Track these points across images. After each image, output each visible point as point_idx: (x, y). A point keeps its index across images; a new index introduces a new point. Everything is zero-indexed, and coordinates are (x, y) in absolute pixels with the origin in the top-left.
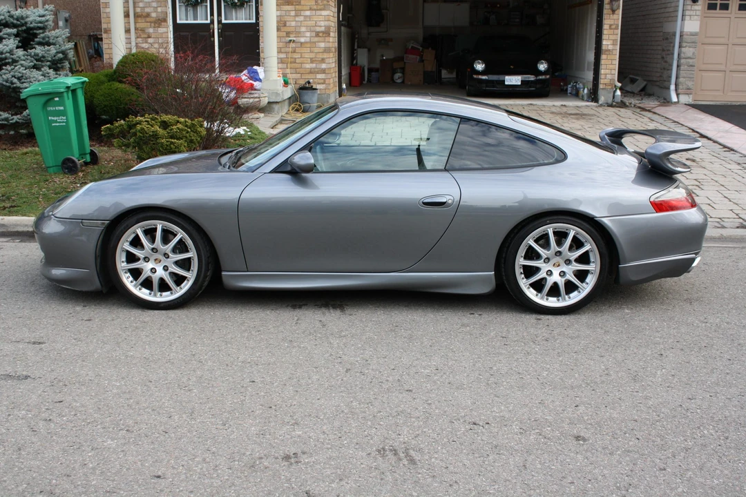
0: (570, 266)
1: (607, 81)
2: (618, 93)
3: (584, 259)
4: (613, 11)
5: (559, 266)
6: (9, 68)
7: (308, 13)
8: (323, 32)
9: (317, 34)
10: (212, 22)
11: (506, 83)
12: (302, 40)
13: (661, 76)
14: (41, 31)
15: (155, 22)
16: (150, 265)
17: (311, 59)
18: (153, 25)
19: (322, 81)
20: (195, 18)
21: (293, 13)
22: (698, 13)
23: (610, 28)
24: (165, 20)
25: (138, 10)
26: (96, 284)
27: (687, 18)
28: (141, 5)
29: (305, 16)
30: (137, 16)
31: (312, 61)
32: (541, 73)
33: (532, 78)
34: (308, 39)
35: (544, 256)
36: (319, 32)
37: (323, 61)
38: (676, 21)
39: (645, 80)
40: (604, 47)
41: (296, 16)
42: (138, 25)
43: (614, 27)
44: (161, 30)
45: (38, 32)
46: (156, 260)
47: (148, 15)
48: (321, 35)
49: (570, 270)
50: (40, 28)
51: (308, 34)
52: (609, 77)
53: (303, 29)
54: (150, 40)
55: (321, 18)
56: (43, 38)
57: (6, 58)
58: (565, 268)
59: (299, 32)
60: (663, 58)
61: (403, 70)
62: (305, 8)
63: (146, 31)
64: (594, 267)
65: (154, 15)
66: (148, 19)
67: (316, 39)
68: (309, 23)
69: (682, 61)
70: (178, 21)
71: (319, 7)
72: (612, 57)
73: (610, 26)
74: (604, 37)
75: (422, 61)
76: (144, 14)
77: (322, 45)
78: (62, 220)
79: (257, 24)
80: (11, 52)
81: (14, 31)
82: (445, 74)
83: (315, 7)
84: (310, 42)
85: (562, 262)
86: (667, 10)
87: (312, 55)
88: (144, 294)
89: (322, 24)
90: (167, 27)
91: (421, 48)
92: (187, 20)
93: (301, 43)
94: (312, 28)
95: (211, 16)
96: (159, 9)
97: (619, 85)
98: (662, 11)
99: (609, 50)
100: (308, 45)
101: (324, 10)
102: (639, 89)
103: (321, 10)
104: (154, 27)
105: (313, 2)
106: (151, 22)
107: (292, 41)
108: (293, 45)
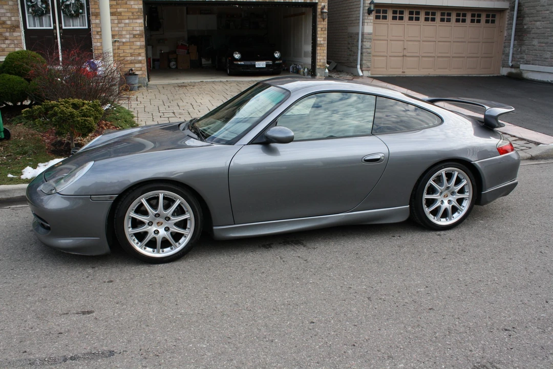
0: (454, 196)
1: (321, 64)
2: (327, 71)
3: (462, 191)
4: (324, 20)
5: (447, 196)
8: (139, 35)
9: (134, 36)
10: (55, 28)
11: (256, 66)
12: (124, 40)
13: (348, 60)
15: (10, 28)
16: (153, 228)
17: (131, 53)
18: (8, 30)
19: (139, 69)
20: (41, 25)
21: (116, 22)
22: (372, 21)
23: (322, 30)
24: (18, 27)
26: (106, 248)
27: (366, 24)
29: (125, 24)
31: (132, 55)
32: (277, 59)
33: (270, 62)
34: (128, 40)
35: (440, 191)
36: (136, 35)
37: (139, 54)
38: (359, 26)
39: (336, 62)
40: (318, 42)
41: (119, 23)
43: (324, 29)
44: (15, 34)
46: (158, 223)
47: (4, 23)
48: (137, 36)
49: (453, 198)
51: (128, 36)
52: (322, 61)
53: (124, 33)
54: (7, 42)
55: (137, 25)
58: (451, 198)
59: (121, 35)
60: (349, 48)
61: (176, 60)
62: (124, 17)
63: (4, 35)
64: (468, 195)
65: (9, 23)
66: (4, 26)
67: (134, 40)
68: (129, 28)
69: (364, 50)
70: (28, 28)
71: (135, 17)
72: (324, 48)
73: (322, 28)
74: (318, 36)
75: (188, 53)
76: (1, 22)
77: (138, 43)
78: (66, 197)
79: (89, 29)
82: (204, 61)
83: (132, 17)
84: (130, 42)
85: (449, 194)
86: (350, 19)
87: (131, 51)
88: (148, 252)
89: (138, 28)
90: (20, 32)
91: (188, 45)
92: (35, 26)
93: (123, 43)
94: (131, 32)
95: (53, 24)
96: (13, 19)
97: (328, 66)
98: (346, 19)
99: (322, 44)
100: (129, 44)
101: (138, 19)
102: (333, 68)
103: (136, 19)
104: (10, 32)
105: (131, 14)
106: (7, 28)
107: (116, 41)
108: (117, 44)
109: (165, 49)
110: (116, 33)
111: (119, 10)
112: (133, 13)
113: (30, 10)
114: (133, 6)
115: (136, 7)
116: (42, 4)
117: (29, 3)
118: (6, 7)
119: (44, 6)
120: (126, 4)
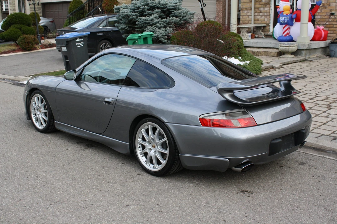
5: (154, 147)
6: (149, 27)
10: (293, 4)
14: (173, 10)
15: (264, 5)
18: (263, 6)
24: (269, 3)
30: (256, 1)
42: (256, 6)
44: (267, 9)
45: (172, 11)
46: (40, 111)
47: (261, 1)
50: (173, 9)
54: (261, 14)
56: (174, 14)
57: (149, 23)
63: (260, 9)
65: (264, 1)
66: (261, 3)
70: (276, 4)
76: (259, 0)
80: (152, 20)
81: (160, 10)
88: (36, 124)
90: (270, 7)
95: (293, 1)
104: (264, 7)
106: (262, 5)
107: (332, 14)
108: (333, 17)
110: (334, 8)
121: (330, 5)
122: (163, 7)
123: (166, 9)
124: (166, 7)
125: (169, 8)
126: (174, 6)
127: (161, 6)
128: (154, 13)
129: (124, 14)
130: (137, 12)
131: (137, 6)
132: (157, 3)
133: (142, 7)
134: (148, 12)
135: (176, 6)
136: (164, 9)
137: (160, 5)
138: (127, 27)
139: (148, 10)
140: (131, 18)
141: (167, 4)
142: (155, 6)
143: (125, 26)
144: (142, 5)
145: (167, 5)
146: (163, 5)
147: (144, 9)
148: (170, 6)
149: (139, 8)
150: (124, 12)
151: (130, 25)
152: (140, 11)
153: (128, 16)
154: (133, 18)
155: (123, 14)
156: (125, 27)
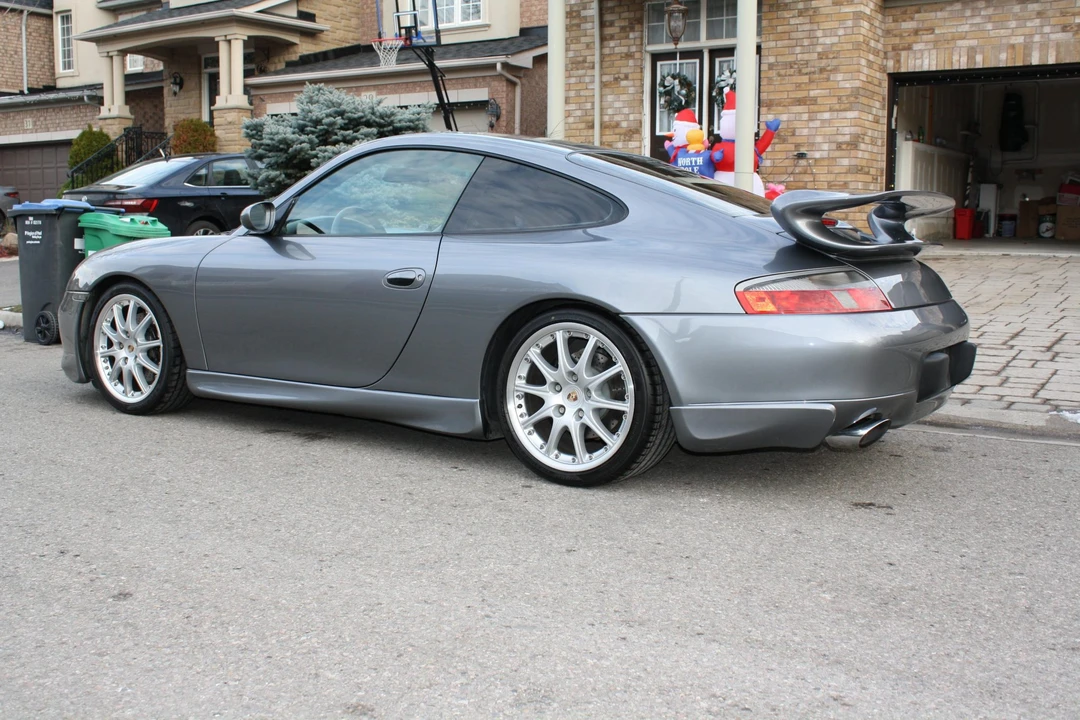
0: (590, 401)
5: (576, 399)
7: (826, 116)
8: (848, 144)
9: (839, 146)
12: (817, 155)
15: (625, 134)
16: (122, 353)
17: (829, 182)
18: (622, 137)
21: (805, 117)
24: (640, 132)
25: (606, 118)
28: (610, 111)
29: (823, 121)
30: (603, 126)
34: (825, 154)
35: (550, 379)
36: (841, 143)
41: (811, 120)
42: (605, 139)
44: (633, 145)
46: (128, 347)
47: (617, 125)
48: (844, 147)
49: (590, 408)
51: (826, 147)
53: (819, 139)
55: (846, 123)
58: (583, 404)
59: (813, 144)
61: (1055, 218)
62: (822, 108)
65: (624, 124)
66: (617, 131)
67: (837, 154)
68: (828, 130)
70: (658, 133)
71: (843, 106)
76: (613, 124)
77: (845, 162)
83: (837, 107)
84: (829, 158)
85: (579, 393)
87: (830, 178)
89: (847, 130)
90: (644, 140)
93: (816, 160)
94: (833, 138)
96: (632, 117)
100: (826, 163)
101: (850, 110)
103: (845, 110)
104: (624, 141)
105: (835, 100)
106: (620, 134)
107: (801, 156)
108: (803, 162)
109: (1033, 194)
110: (804, 140)
111: (812, 93)
112: (840, 97)
113: (662, 101)
114: (842, 84)
115: (848, 86)
116: (681, 89)
117: (662, 89)
118: (624, 97)
119: (684, 92)
120: (828, 79)
121: (794, 135)
122: (382, 121)
123: (391, 128)
124: (392, 123)
125: (398, 125)
126: (411, 121)
127: (377, 120)
128: (360, 136)
129: (277, 138)
130: (313, 133)
131: (314, 118)
132: (368, 111)
133: (326, 121)
134: (342, 135)
135: (418, 120)
136: (385, 129)
137: (374, 117)
138: (283, 176)
139: (344, 128)
140: (296, 150)
141: (393, 114)
142: (362, 117)
143: (278, 173)
144: (328, 116)
145: (392, 118)
146: (382, 116)
147: (331, 124)
148: (400, 121)
149: (317, 122)
150: (277, 133)
151: (290, 171)
152: (321, 130)
153: (287, 143)
154: (302, 149)
155: (272, 139)
156: (277, 176)
